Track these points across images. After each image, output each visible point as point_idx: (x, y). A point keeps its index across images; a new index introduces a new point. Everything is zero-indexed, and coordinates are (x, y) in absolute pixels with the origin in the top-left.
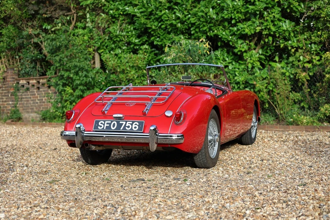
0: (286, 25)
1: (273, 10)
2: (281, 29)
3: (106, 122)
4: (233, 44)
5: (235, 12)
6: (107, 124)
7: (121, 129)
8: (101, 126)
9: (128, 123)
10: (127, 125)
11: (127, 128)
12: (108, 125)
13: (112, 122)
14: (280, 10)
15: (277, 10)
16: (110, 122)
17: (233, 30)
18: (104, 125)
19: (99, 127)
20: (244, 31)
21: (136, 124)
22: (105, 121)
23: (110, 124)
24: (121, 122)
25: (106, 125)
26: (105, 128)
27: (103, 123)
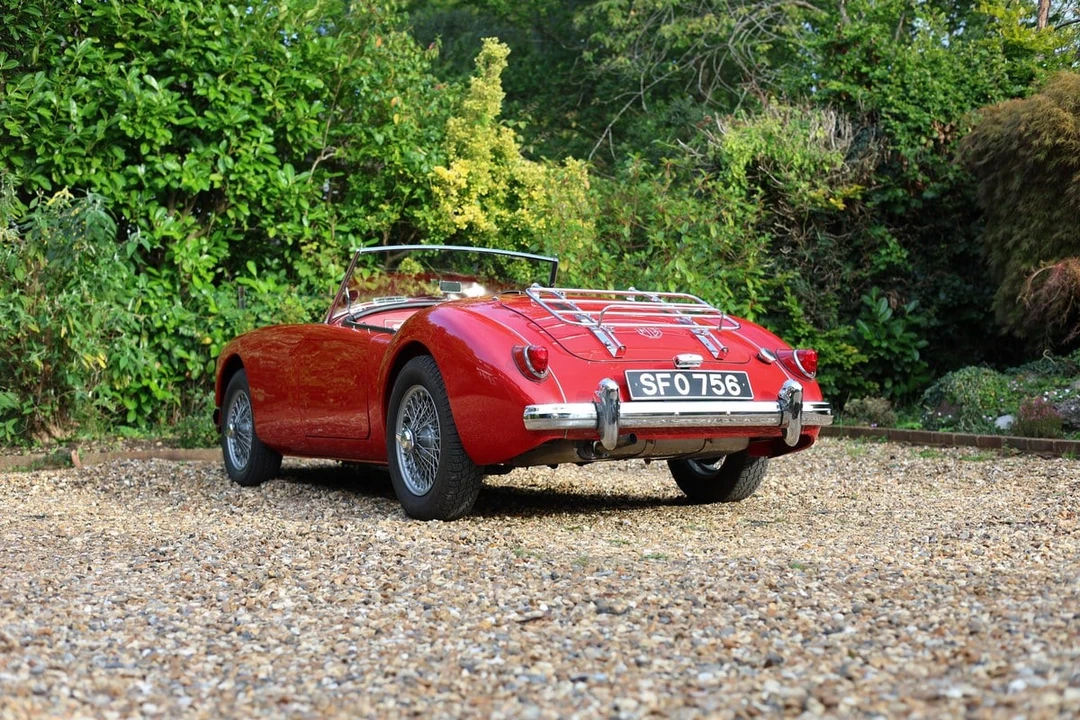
0: (286, 177)
1: (255, 133)
2: (274, 186)
3: (659, 376)
4: (132, 217)
5: (155, 123)
6: (663, 380)
7: (704, 392)
8: (650, 388)
9: (712, 377)
10: (713, 383)
11: (714, 390)
12: (667, 384)
13: (673, 375)
14: (271, 132)
15: (265, 133)
16: (668, 376)
17: (136, 175)
18: (656, 382)
19: (645, 390)
20: (180, 180)
21: (731, 381)
22: (653, 374)
23: (671, 380)
24: (695, 376)
25: (662, 385)
26: (662, 393)
27: (652, 378)
